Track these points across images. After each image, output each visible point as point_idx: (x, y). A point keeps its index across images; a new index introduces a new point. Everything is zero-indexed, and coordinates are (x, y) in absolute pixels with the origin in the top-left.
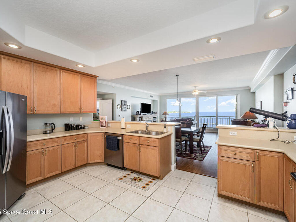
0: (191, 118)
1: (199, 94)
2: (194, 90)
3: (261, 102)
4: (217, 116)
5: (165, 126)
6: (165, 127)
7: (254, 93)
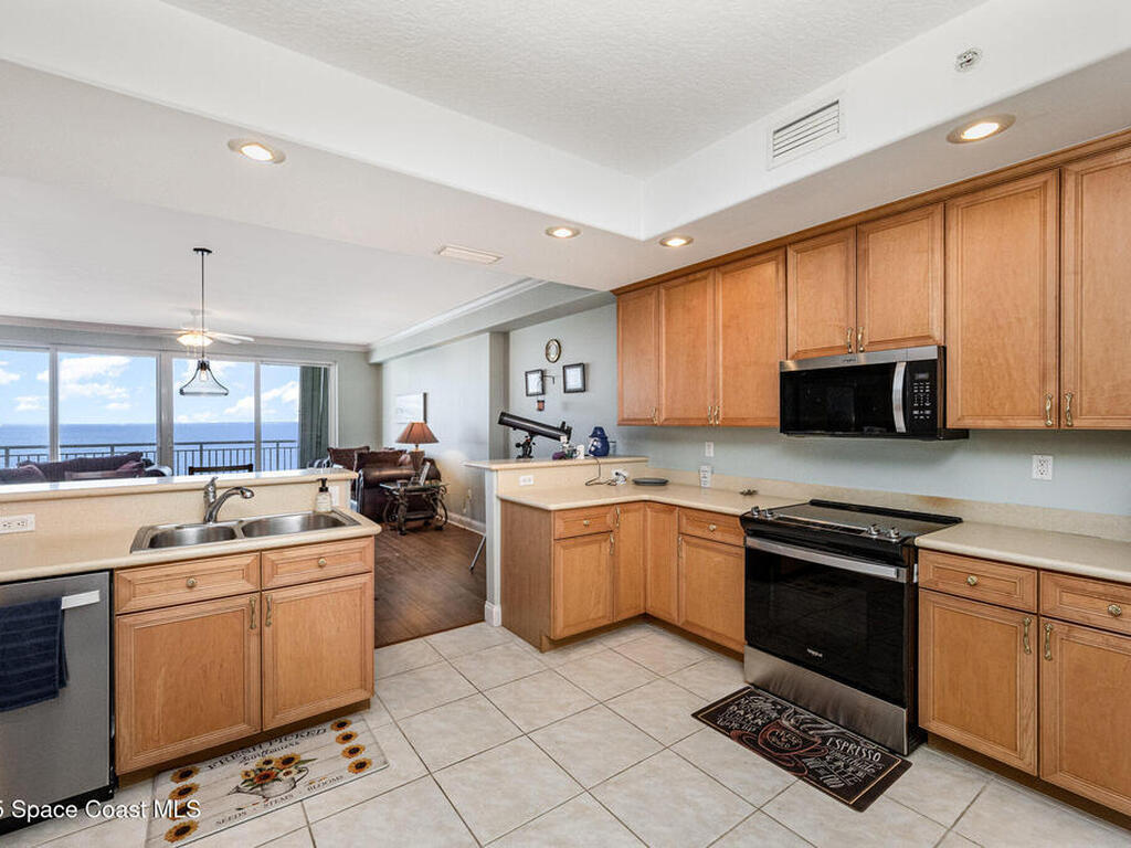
0: (141, 454)
1: (211, 344)
2: (184, 325)
3: (425, 395)
4: (258, 442)
5: (324, 484)
6: (324, 489)
7: (378, 366)
